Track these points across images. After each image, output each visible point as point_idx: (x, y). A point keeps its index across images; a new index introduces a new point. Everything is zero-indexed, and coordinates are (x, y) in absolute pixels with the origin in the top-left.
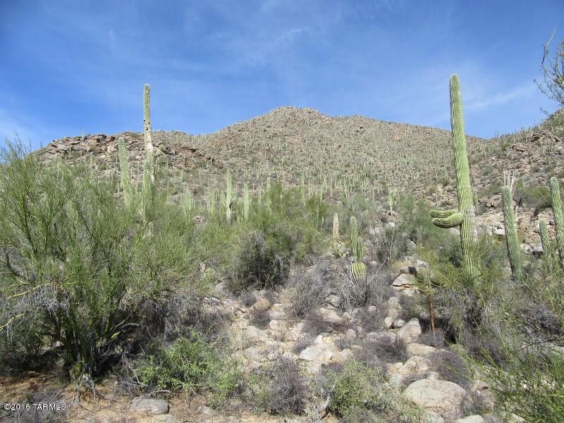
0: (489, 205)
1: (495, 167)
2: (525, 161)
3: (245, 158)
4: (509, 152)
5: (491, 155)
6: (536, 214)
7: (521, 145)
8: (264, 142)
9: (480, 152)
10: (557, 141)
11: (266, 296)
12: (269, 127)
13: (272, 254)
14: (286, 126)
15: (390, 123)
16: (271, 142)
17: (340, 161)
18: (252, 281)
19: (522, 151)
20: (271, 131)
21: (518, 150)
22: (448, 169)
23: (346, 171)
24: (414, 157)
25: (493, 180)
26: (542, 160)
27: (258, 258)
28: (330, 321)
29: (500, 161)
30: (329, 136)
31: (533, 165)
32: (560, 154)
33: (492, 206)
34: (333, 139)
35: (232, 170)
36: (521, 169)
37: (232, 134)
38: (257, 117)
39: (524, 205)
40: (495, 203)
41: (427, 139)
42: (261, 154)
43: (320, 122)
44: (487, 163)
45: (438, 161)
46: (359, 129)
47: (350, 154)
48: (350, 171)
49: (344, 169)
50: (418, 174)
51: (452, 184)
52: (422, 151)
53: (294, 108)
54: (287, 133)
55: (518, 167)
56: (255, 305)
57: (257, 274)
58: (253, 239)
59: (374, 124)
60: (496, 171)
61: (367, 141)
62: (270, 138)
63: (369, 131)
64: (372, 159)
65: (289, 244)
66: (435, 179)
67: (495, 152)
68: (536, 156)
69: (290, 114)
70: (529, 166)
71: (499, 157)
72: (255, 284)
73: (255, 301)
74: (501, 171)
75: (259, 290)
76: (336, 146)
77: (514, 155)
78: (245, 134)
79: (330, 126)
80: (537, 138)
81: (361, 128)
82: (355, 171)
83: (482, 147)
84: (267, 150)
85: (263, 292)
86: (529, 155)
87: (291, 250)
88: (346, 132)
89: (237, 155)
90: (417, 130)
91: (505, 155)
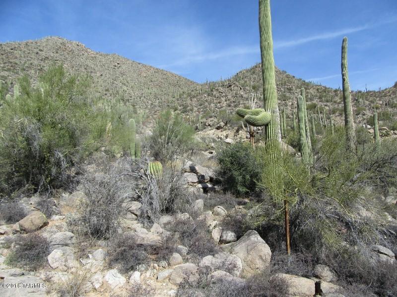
0: (207, 124)
1: (206, 101)
2: (223, 99)
3: (17, 73)
4: (215, 93)
5: (204, 93)
6: (237, 131)
7: (221, 89)
8: (36, 62)
9: (197, 91)
10: (241, 89)
11: (41, 206)
12: (41, 50)
13: (50, 149)
14: (57, 52)
15: (139, 64)
16: (42, 63)
17: (101, 86)
18: (20, 184)
19: (222, 93)
20: (43, 54)
21: (220, 92)
22: (178, 100)
23: (106, 94)
24: (155, 90)
25: (205, 110)
26: (232, 100)
27: (30, 156)
28: (145, 242)
29: (210, 98)
30: (93, 66)
31: (228, 102)
32: (242, 97)
33: (209, 125)
34: (96, 69)
35: (4, 82)
36: (221, 104)
37: (4, 50)
38: (30, 41)
39: (228, 125)
40: (211, 123)
41: (164, 79)
42: (33, 72)
43: (86, 54)
44: (202, 98)
45: (171, 94)
46: (116, 64)
47: (109, 82)
48: (109, 95)
49: (104, 93)
50: (157, 101)
51: (180, 110)
52: (160, 86)
53: (65, 39)
54: (58, 58)
55: (219, 103)
56: (21, 222)
57: (27, 175)
58: (23, 130)
59: (127, 62)
60: (206, 104)
61: (122, 74)
62: (42, 60)
63: (124, 67)
64: (125, 88)
65: (73, 139)
66: (168, 106)
67: (206, 92)
68: (229, 97)
69: (61, 44)
70: (225, 103)
71: (209, 95)
72: (23, 189)
73: (22, 215)
74: (210, 104)
75: (29, 197)
76: (98, 74)
77: (218, 95)
78: (17, 53)
79: (94, 58)
80: (230, 86)
81: (118, 64)
82: (113, 95)
83: (199, 88)
84: (39, 70)
85: (35, 199)
86: (226, 96)
87: (75, 146)
88: (106, 65)
89: (9, 70)
90: (157, 71)
91: (212, 94)
